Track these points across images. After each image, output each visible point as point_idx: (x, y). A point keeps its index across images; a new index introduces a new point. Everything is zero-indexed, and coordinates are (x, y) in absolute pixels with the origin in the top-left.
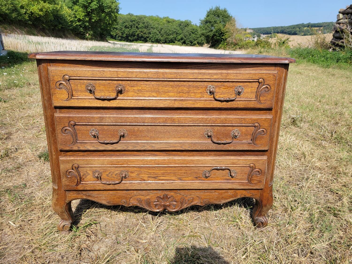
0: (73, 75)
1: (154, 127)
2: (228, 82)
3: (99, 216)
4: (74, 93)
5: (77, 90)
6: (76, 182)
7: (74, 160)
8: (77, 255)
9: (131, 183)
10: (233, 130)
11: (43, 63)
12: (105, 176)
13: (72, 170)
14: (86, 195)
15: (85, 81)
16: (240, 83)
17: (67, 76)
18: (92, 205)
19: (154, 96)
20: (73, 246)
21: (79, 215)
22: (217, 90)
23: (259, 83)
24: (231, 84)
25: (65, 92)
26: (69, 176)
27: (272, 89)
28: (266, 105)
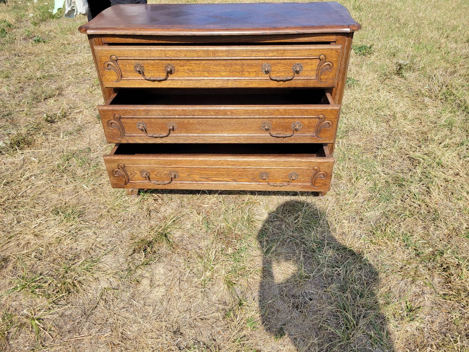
0: (120, 56)
1: (205, 119)
2: (285, 59)
4: (123, 73)
5: (125, 71)
6: (124, 181)
7: (119, 160)
8: (146, 215)
9: (181, 183)
10: (294, 122)
12: (153, 175)
13: (119, 170)
15: (134, 61)
16: (298, 60)
17: (114, 57)
19: (205, 76)
20: (142, 208)
22: (273, 68)
23: (320, 60)
24: (289, 61)
25: (114, 73)
26: (116, 175)
27: (335, 67)
28: (328, 84)
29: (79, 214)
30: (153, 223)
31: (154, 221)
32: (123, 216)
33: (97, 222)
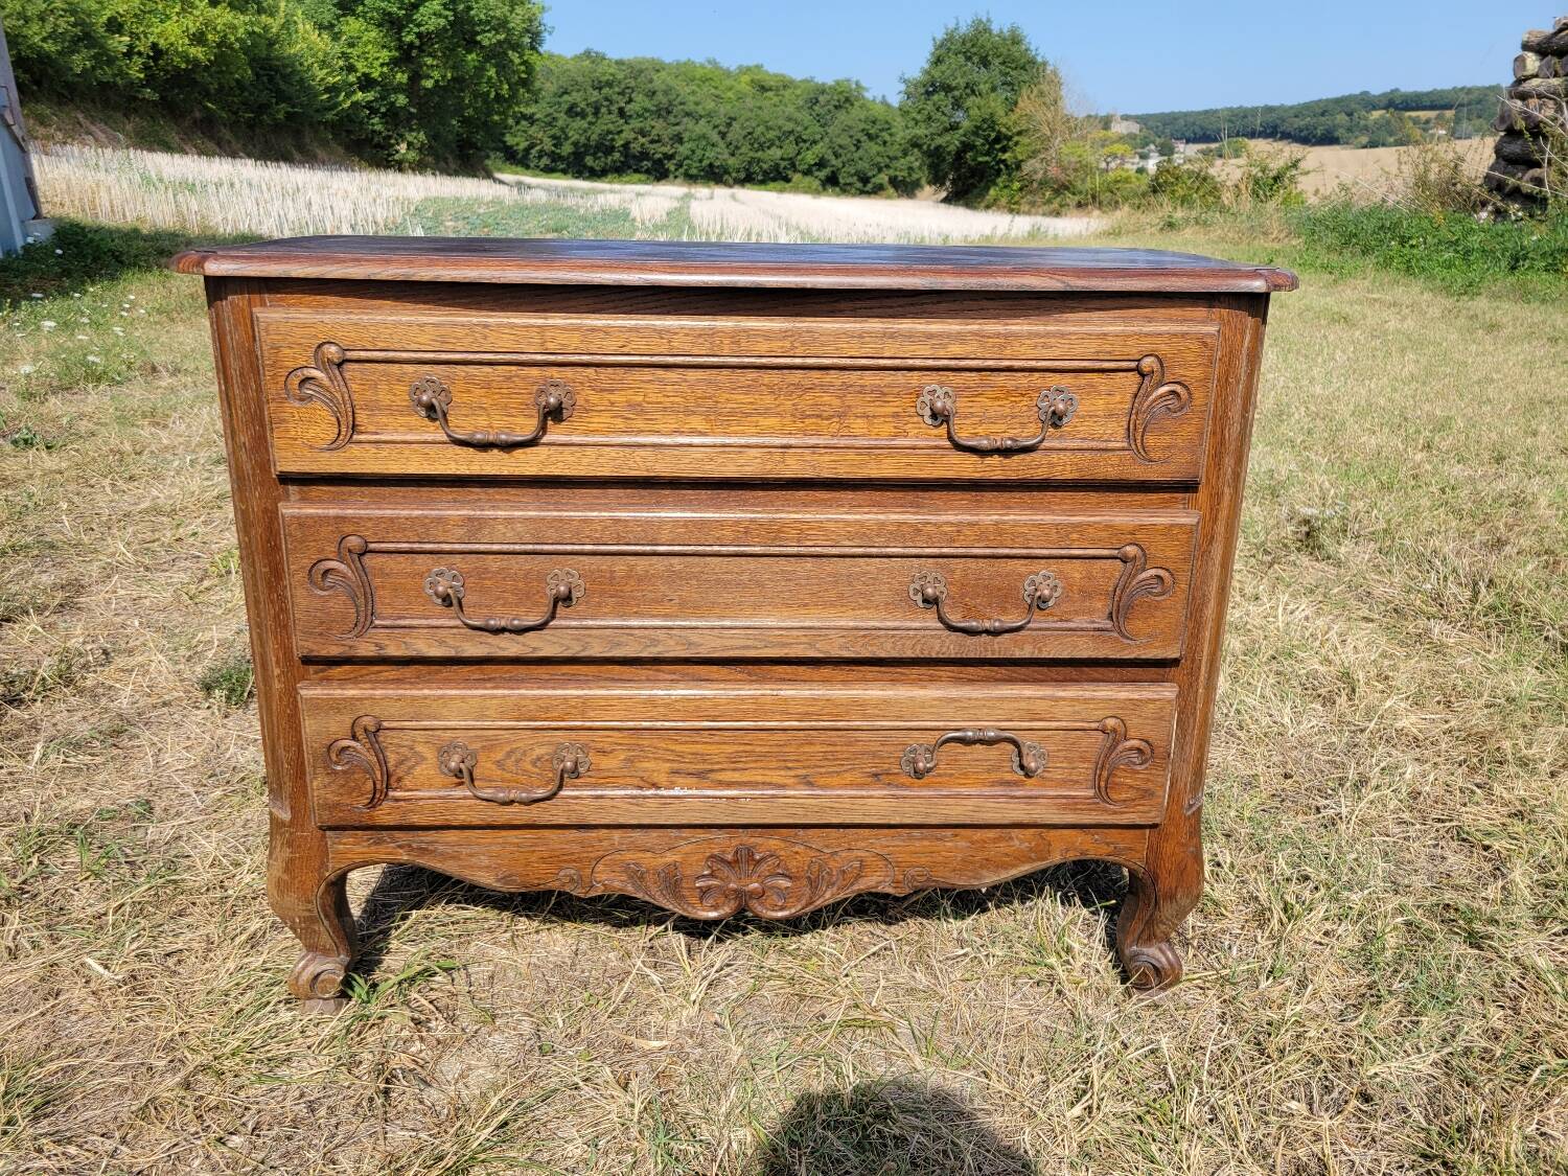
0: (358, 344)
2: (1010, 370)
3: (465, 938)
4: (362, 418)
5: (373, 407)
6: (368, 793)
7: (361, 699)
8: (371, 1100)
10: (1033, 572)
11: (236, 293)
12: (489, 765)
13: (353, 743)
14: (410, 846)
15: (410, 368)
16: (1058, 375)
17: (333, 349)
18: (432, 892)
19: (695, 432)
20: (354, 1063)
21: (380, 932)
22: (962, 405)
23: (1143, 375)
24: (1022, 380)
25: (324, 413)
26: (339, 768)
27: (1197, 402)
28: (1173, 467)
29: (38, 1100)
30: (399, 1136)
31: (403, 1128)
32: (254, 1108)
33: (123, 1141)
